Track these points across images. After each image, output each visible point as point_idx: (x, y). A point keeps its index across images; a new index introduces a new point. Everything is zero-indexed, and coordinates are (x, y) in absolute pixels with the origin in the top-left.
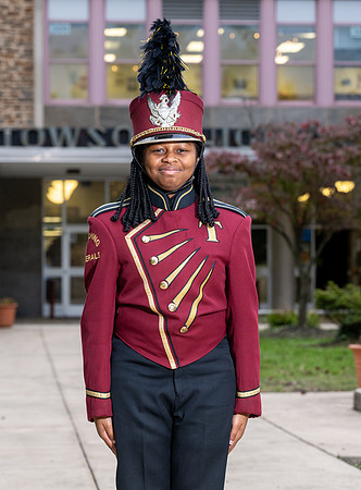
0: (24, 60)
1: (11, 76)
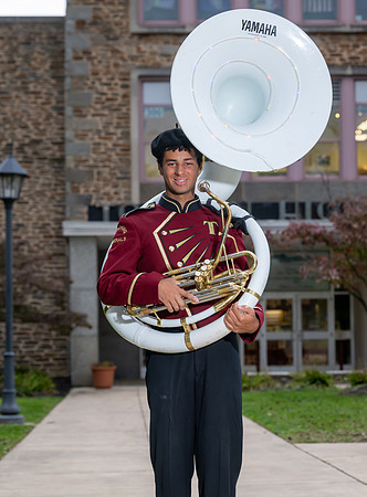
0: (121, 142)
1: (110, 156)
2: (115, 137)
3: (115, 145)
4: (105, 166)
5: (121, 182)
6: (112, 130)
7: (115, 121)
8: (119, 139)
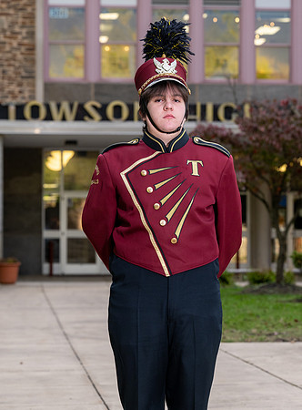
0: (26, 41)
1: (15, 55)
2: (20, 37)
3: (20, 44)
4: (10, 65)
5: (25, 81)
6: (17, 29)
7: (20, 20)
8: (24, 38)
